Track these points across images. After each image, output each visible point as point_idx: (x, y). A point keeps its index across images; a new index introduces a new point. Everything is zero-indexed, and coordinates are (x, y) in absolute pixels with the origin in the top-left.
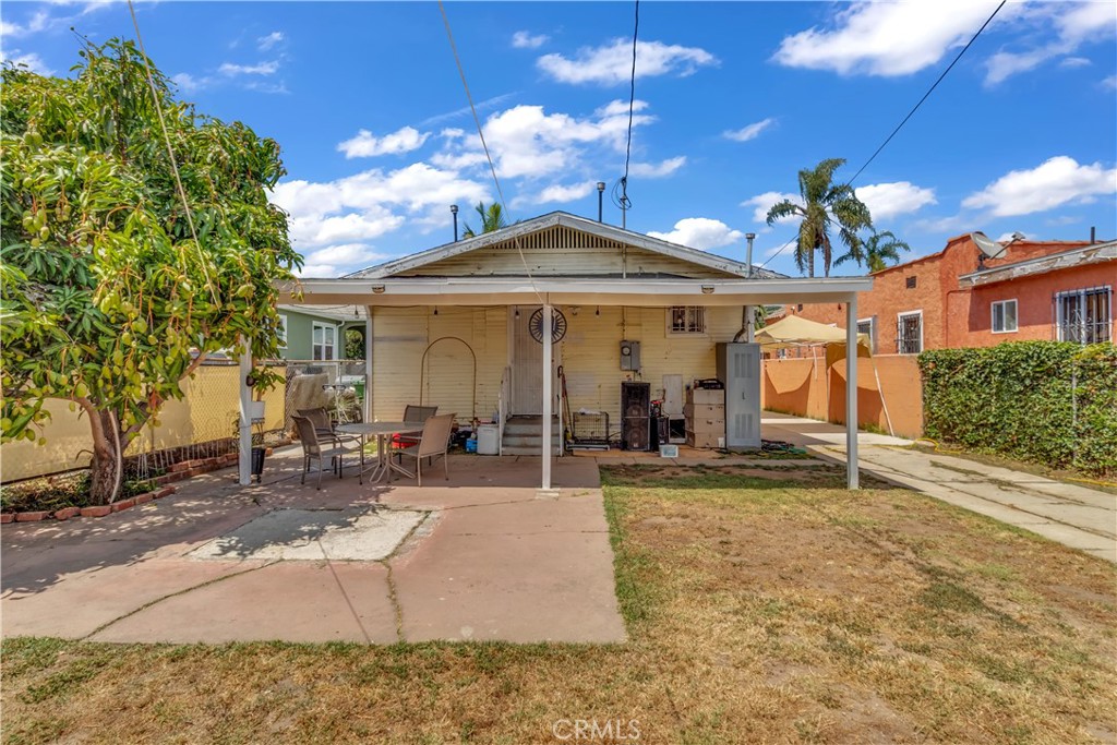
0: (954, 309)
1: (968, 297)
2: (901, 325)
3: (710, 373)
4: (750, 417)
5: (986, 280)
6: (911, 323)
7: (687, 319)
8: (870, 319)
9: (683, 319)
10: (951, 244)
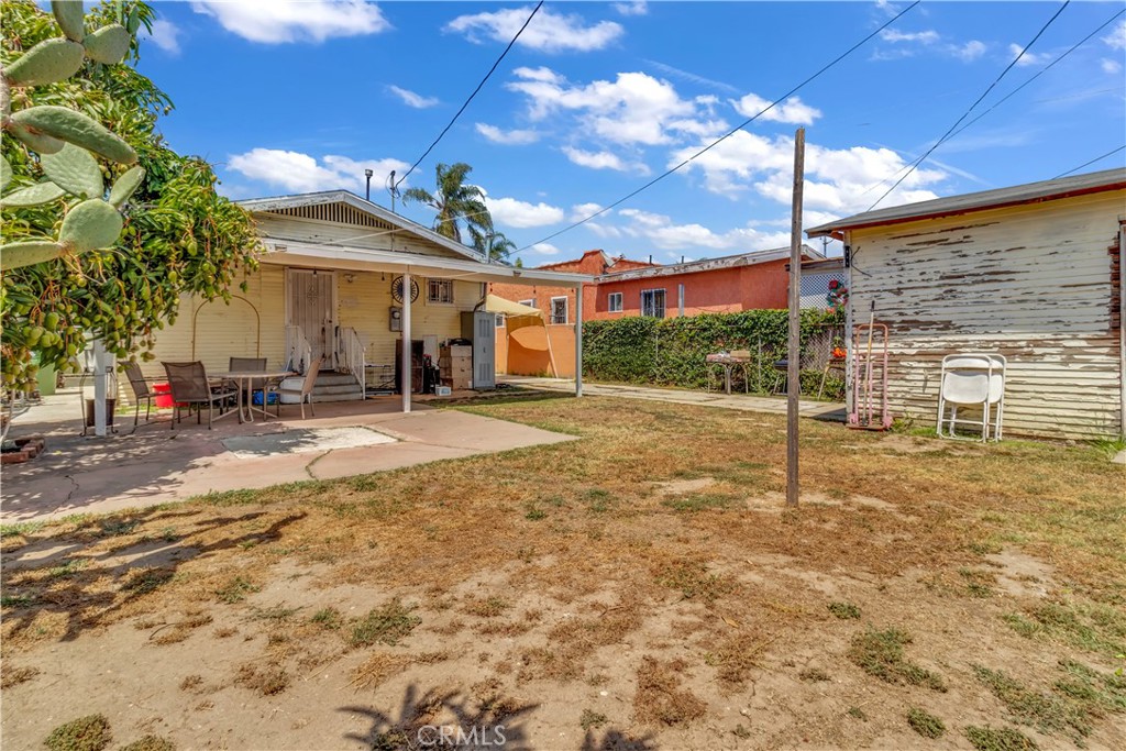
0: (588, 297)
1: (595, 289)
2: (553, 306)
3: (457, 335)
4: (489, 365)
5: (608, 280)
6: (560, 304)
7: (441, 291)
8: (531, 301)
9: (438, 289)
10: (586, 255)
